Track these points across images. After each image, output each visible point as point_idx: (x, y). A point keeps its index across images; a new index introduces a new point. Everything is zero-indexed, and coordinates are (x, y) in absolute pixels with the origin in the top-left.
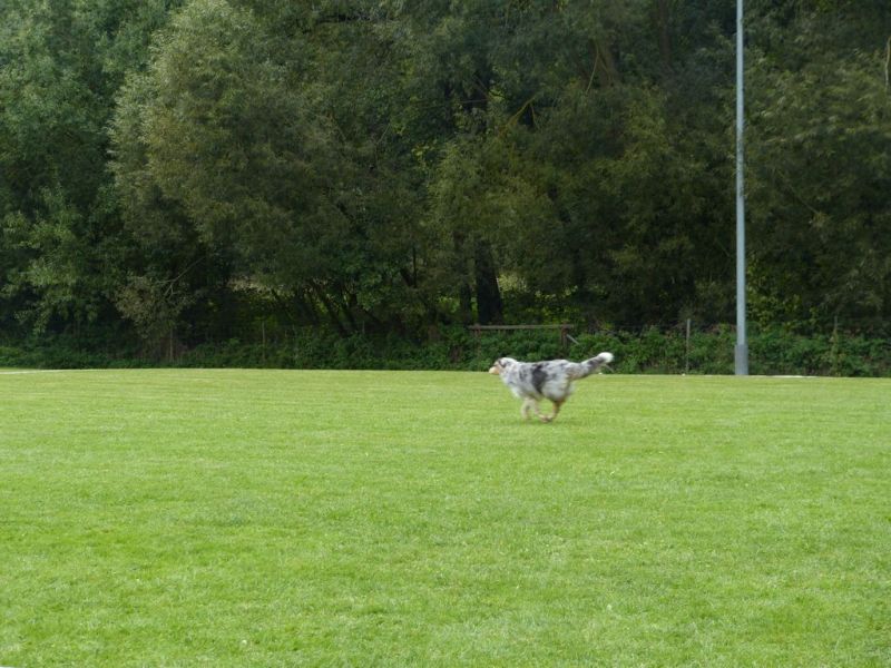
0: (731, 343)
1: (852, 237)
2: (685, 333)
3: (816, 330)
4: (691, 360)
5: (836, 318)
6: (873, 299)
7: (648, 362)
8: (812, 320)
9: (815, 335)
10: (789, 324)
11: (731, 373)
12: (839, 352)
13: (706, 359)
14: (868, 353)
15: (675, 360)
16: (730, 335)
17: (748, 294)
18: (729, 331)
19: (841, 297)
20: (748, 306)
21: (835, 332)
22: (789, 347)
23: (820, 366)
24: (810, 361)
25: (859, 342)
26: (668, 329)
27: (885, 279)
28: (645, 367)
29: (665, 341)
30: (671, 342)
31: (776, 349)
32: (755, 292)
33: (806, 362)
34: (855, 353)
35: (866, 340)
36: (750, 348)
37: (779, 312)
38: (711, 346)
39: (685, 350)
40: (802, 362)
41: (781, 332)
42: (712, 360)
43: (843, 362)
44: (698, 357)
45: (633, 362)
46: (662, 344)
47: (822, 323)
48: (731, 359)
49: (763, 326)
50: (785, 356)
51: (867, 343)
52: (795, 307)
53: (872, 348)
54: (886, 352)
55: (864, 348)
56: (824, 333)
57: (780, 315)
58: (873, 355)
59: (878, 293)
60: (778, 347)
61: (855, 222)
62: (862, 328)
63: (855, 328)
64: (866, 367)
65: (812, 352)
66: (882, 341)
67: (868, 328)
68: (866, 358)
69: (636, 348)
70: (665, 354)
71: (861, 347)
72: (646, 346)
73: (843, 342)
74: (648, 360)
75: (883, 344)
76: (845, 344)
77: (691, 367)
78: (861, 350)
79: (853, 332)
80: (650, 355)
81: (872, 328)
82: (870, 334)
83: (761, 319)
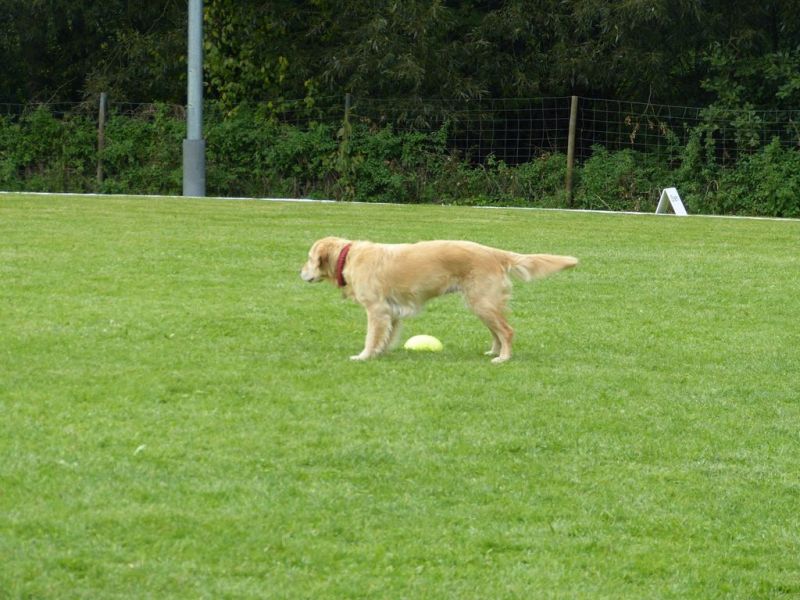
0: (176, 137)
2: (96, 116)
3: (314, 116)
4: (105, 162)
5: (347, 97)
6: (410, 67)
7: (33, 165)
8: (309, 100)
9: (312, 124)
10: (270, 105)
11: (173, 187)
12: (353, 154)
13: (131, 160)
14: (398, 156)
15: (79, 162)
16: (172, 121)
17: (205, 53)
18: (171, 114)
19: (357, 62)
20: (205, 75)
21: (346, 121)
22: (270, 144)
23: (321, 176)
24: (304, 168)
25: (382, 137)
26: (68, 108)
27: (430, 34)
28: (29, 172)
29: (61, 131)
30: (72, 131)
31: (247, 147)
32: (215, 51)
33: (298, 169)
34: (377, 156)
35: (395, 133)
36: (207, 145)
37: (253, 85)
38: (139, 139)
39: (96, 144)
40: (290, 168)
41: (258, 119)
42: (142, 161)
43: (358, 171)
44: (119, 157)
45: (8, 165)
46: (57, 135)
47: (324, 105)
48: (176, 162)
49: (229, 108)
50: (263, 158)
51: (398, 140)
52: (282, 77)
53: (406, 148)
54: (427, 154)
55: (392, 148)
56: (325, 121)
57: (256, 91)
58: (407, 159)
59: (418, 56)
60: (252, 143)
62: (389, 115)
63: (378, 114)
64: (396, 180)
65: (309, 152)
66: (424, 136)
67: (399, 114)
68: (396, 165)
69: (14, 141)
70: (61, 152)
71: (388, 147)
72: (29, 138)
73: (359, 138)
74: (33, 161)
75: (424, 141)
76: (361, 141)
77: (105, 177)
78: (387, 151)
79: (375, 121)
80: (37, 152)
81: (406, 115)
82: (403, 124)
83: (224, 96)
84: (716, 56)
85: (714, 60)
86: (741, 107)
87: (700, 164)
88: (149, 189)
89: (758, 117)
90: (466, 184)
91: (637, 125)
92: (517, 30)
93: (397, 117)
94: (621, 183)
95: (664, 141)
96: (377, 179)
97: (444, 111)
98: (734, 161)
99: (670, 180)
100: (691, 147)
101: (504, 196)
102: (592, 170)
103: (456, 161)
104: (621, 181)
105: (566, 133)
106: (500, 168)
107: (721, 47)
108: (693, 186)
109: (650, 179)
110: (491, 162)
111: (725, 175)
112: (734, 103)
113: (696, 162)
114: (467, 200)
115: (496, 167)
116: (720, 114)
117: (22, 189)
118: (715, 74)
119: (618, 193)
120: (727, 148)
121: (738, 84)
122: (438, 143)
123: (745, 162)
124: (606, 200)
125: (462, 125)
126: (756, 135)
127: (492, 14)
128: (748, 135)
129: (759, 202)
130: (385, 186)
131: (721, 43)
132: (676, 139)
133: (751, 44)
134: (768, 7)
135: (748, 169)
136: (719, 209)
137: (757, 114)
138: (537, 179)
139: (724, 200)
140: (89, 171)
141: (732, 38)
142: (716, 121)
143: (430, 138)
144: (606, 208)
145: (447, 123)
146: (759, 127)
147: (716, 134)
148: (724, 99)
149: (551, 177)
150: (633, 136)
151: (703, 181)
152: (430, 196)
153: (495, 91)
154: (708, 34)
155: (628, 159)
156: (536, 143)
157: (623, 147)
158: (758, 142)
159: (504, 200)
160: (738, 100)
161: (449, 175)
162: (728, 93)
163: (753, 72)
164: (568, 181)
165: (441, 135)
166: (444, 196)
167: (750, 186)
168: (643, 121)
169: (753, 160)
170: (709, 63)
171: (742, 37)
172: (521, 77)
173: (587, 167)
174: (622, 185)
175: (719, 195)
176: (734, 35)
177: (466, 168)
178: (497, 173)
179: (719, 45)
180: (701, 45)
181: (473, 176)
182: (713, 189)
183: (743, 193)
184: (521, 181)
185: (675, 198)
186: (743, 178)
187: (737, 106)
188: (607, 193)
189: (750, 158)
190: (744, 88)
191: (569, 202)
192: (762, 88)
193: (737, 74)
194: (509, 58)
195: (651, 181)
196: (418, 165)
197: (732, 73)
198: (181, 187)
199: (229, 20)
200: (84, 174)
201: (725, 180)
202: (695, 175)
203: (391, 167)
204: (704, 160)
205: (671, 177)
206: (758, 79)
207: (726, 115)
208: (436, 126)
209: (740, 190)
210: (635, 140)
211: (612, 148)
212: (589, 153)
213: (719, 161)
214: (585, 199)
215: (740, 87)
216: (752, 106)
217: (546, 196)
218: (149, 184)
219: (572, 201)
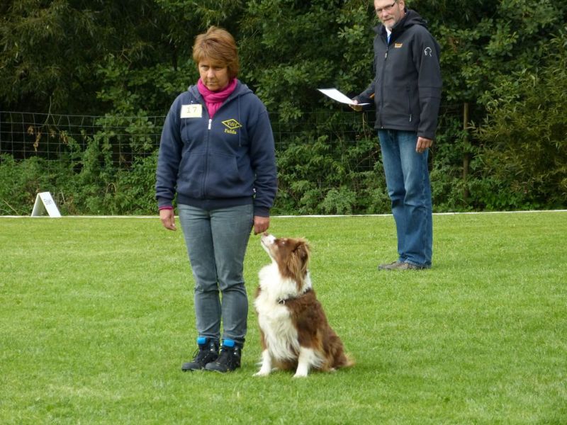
84: (110, 68)
86: (136, 114)
87: (99, 168)
89: (150, 123)
91: (39, 134)
94: (27, 189)
98: (130, 165)
99: (71, 183)
104: (27, 187)
107: (115, 58)
108: (93, 189)
109: (54, 184)
111: (122, 176)
112: (129, 111)
116: (116, 122)
119: (25, 198)
121: (132, 93)
123: (139, 165)
124: (14, 205)
126: (149, 139)
128: (142, 139)
129: (153, 201)
131: (115, 55)
132: (77, 146)
134: (156, 21)
135: (142, 170)
136: (116, 209)
137: (149, 120)
139: (121, 200)
141: (124, 50)
144: (13, 213)
146: (152, 132)
147: (113, 140)
148: (119, 108)
150: (36, 145)
151: (103, 184)
154: (102, 47)
157: (28, 156)
158: (151, 146)
160: (133, 108)
162: (123, 101)
163: (145, 81)
167: (145, 186)
169: (147, 162)
170: (104, 74)
171: (133, 48)
174: (28, 191)
175: (117, 197)
176: (126, 47)
179: (113, 56)
182: (112, 191)
183: (139, 193)
185: (49, 201)
186: (138, 180)
187: (132, 113)
188: (15, 199)
189: (143, 161)
190: (137, 97)
192: (155, 95)
195: (55, 186)
197: (126, 83)
201: (122, 182)
204: (103, 164)
205: (73, 181)
206: (149, 87)
209: (135, 191)
210: (38, 148)
213: (116, 165)
215: (134, 96)
216: (145, 113)
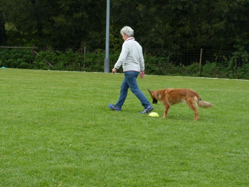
0: (103, 58)
1: (152, 15)
2: (83, 52)
4: (85, 64)
5: (145, 48)
6: (161, 41)
7: (68, 64)
11: (102, 70)
12: (146, 62)
13: (92, 63)
14: (158, 63)
15: (79, 63)
16: (102, 54)
17: (110, 37)
18: (102, 52)
19: (147, 40)
20: (110, 42)
21: (145, 54)
25: (154, 58)
26: (77, 50)
27: (166, 33)
28: (67, 66)
29: (75, 56)
30: (78, 56)
32: (113, 36)
34: (152, 63)
35: (157, 57)
36: (110, 60)
38: (94, 58)
39: (83, 59)
42: (95, 63)
44: (89, 62)
45: (62, 64)
46: (74, 57)
48: (102, 64)
49: (116, 51)
51: (157, 59)
53: (160, 61)
54: (165, 63)
55: (156, 61)
58: (160, 64)
59: (163, 38)
61: (154, 9)
62: (156, 53)
64: (157, 69)
66: (164, 58)
68: (157, 65)
69: (63, 58)
70: (75, 61)
71: (155, 61)
72: (67, 57)
73: (148, 58)
74: (68, 63)
75: (164, 59)
76: (148, 59)
77: (85, 67)
78: (155, 62)
79: (152, 54)
80: (69, 61)
81: (160, 53)
82: (159, 55)
83: (115, 47)
85: (237, 40)
88: (96, 70)
90: (174, 70)
92: (187, 32)
93: (157, 53)
95: (224, 60)
96: (152, 69)
97: (169, 52)
100: (231, 62)
101: (184, 73)
102: (206, 67)
103: (172, 64)
105: (199, 58)
106: (183, 66)
110: (181, 65)
113: (232, 65)
114: (174, 74)
115: (182, 66)
117: (65, 70)
118: (237, 43)
120: (240, 62)
122: (168, 60)
125: (173, 56)
127: (181, 28)
130: (154, 70)
133: (246, 36)
138: (192, 69)
140: (81, 66)
142: (237, 55)
143: (166, 59)
145: (170, 55)
149: (195, 69)
152: (165, 73)
153: (182, 47)
155: (215, 64)
156: (192, 60)
159: (184, 74)
161: (170, 68)
164: (200, 70)
165: (168, 58)
166: (169, 73)
168: (219, 55)
172: (188, 44)
173: (204, 66)
177: (174, 66)
178: (182, 68)
180: (234, 36)
181: (176, 68)
184: (188, 70)
191: (200, 75)
193: (243, 44)
194: (185, 39)
196: (162, 65)
198: (104, 70)
199: (116, 28)
200: (80, 66)
202: (232, 69)
203: (156, 66)
207: (240, 54)
208: (167, 56)
211: (211, 62)
212: (205, 63)
214: (204, 75)
217: (194, 74)
218: (96, 69)
219: (201, 75)
